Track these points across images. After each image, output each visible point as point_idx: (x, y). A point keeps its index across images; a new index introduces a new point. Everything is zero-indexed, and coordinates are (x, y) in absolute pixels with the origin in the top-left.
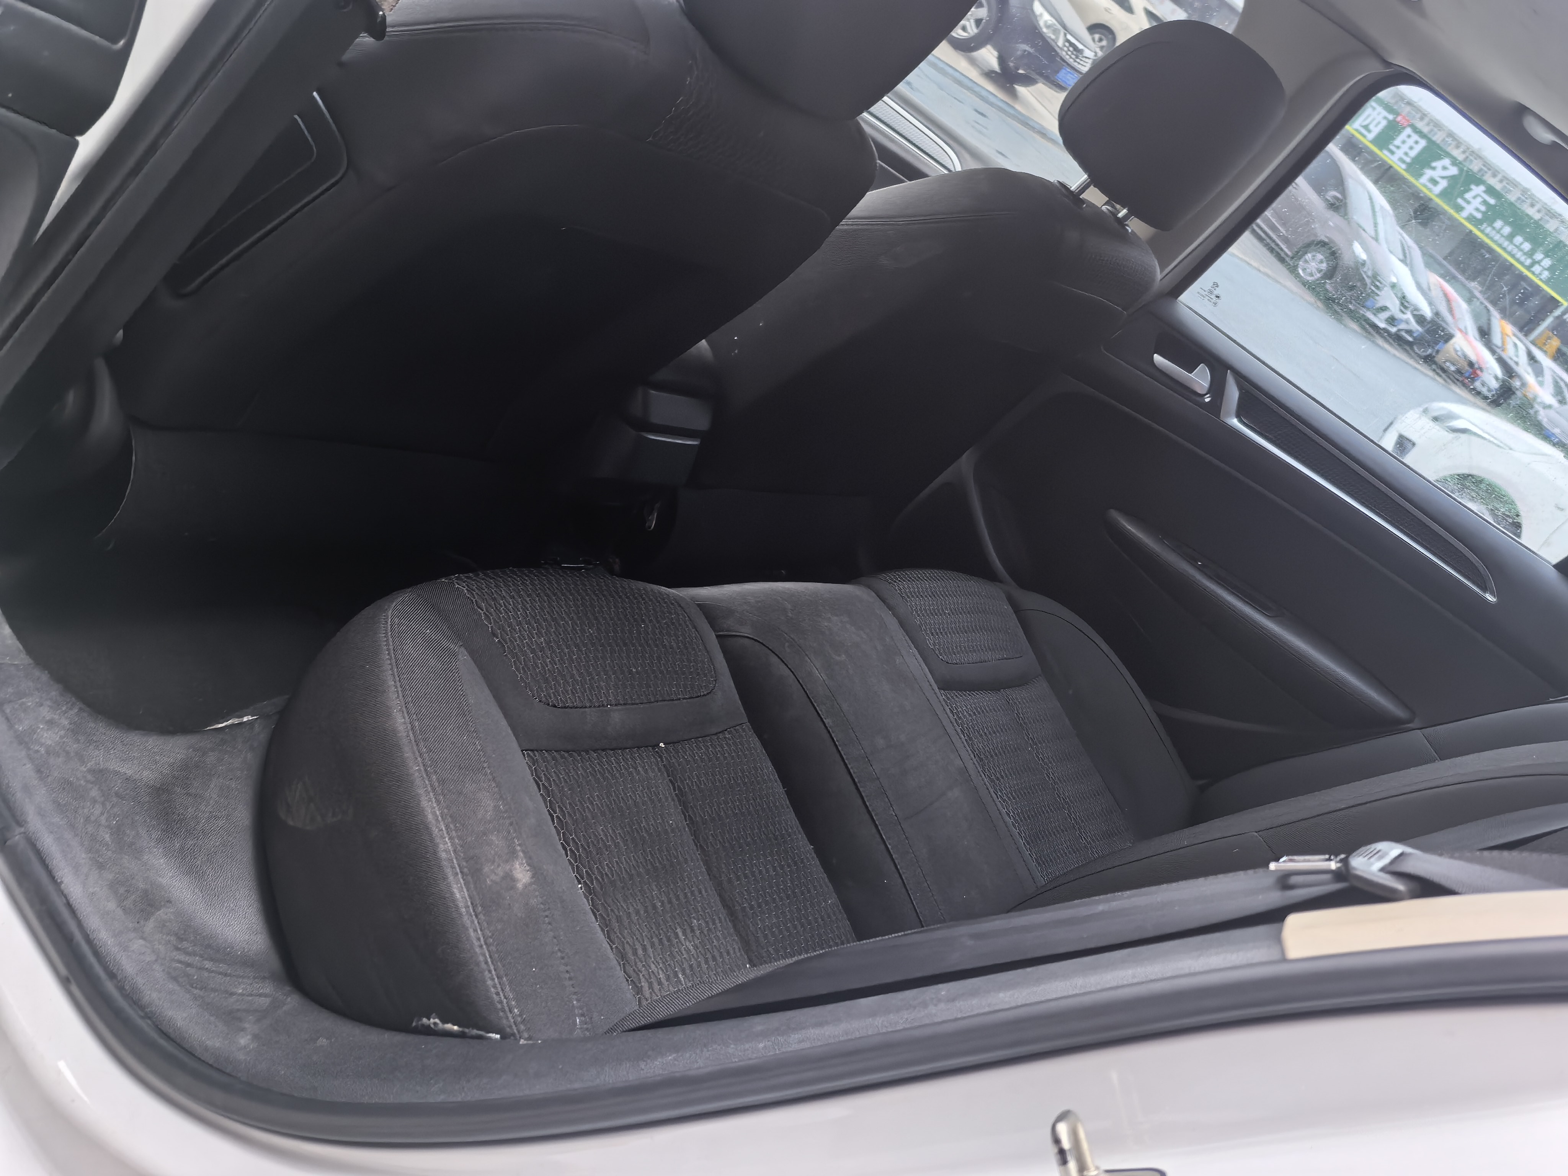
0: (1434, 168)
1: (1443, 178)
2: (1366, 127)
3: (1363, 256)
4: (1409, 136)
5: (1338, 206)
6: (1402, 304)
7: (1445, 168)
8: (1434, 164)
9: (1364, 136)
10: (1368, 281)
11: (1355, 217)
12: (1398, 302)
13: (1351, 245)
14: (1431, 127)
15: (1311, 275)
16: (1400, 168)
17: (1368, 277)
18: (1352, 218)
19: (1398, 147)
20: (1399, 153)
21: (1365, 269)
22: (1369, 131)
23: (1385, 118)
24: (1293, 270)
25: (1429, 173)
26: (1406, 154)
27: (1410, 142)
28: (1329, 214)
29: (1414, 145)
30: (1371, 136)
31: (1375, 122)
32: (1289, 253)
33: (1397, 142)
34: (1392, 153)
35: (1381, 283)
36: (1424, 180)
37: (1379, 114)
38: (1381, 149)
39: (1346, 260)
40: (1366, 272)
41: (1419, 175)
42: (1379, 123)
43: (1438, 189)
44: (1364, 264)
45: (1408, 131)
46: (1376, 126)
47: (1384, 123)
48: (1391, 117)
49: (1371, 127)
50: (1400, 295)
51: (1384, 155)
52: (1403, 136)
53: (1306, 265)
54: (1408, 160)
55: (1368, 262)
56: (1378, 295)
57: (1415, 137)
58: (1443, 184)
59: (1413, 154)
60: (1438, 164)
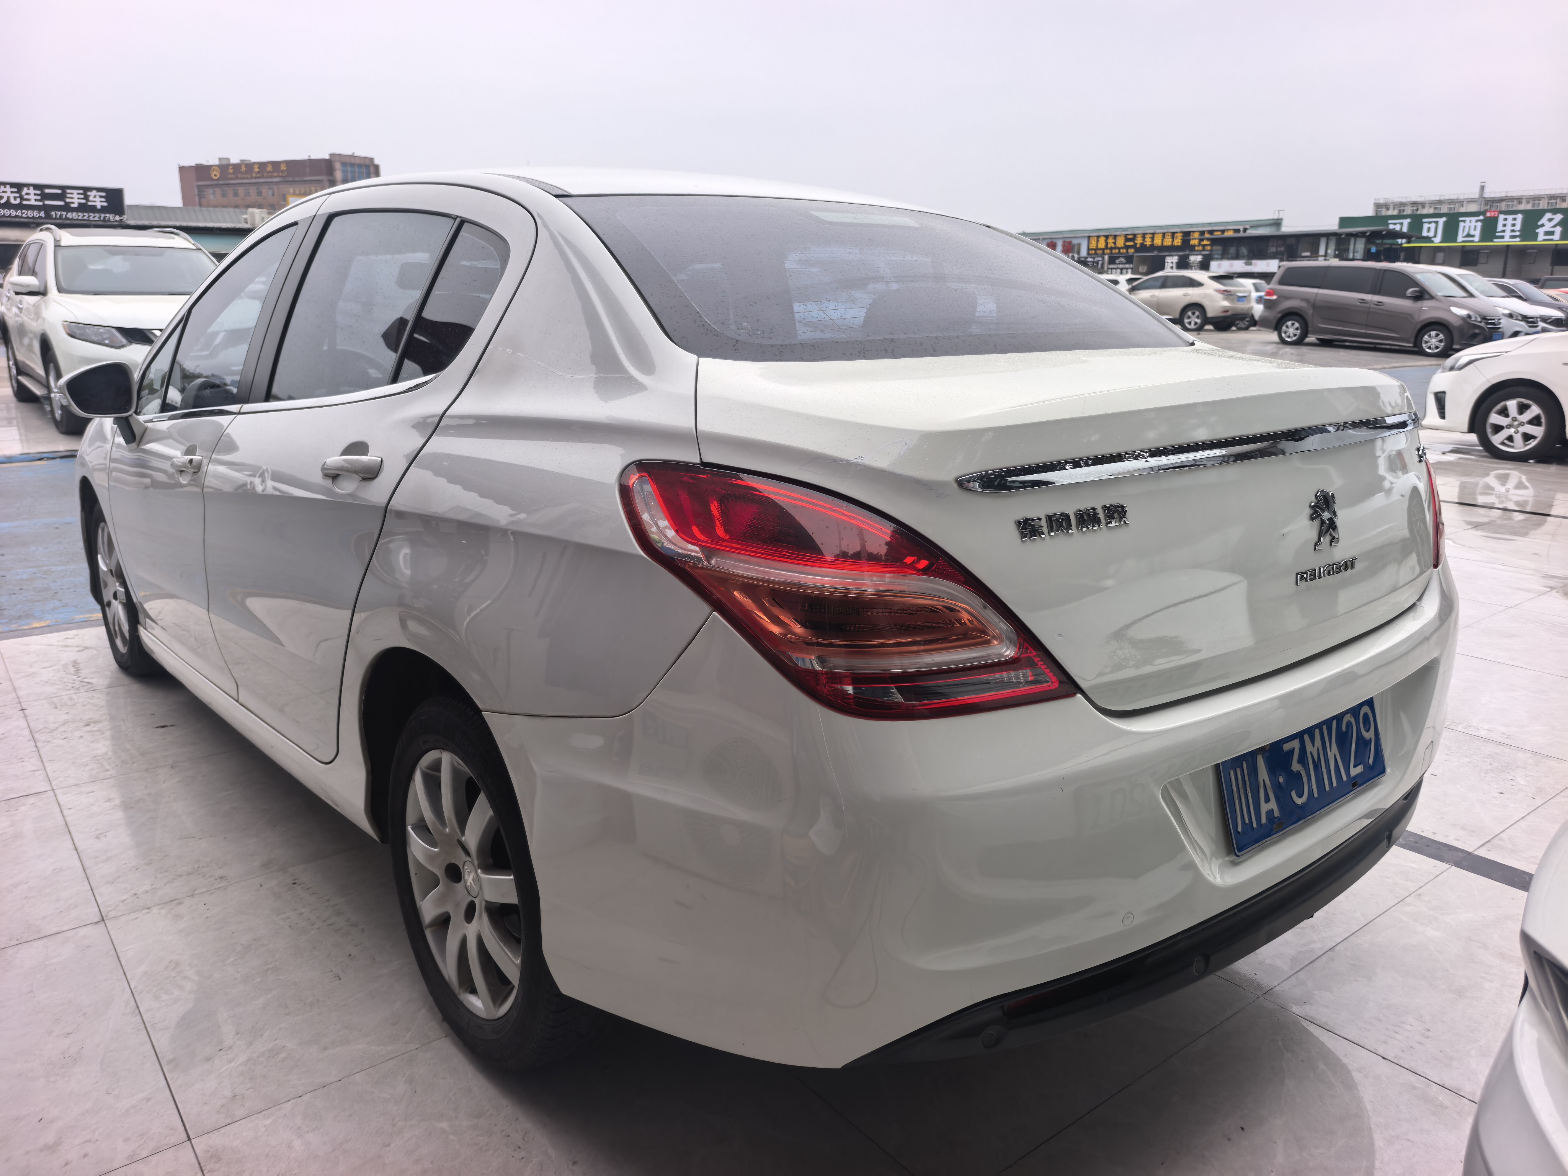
0: (1543, 225)
1: (1555, 226)
2: (1469, 235)
3: (1463, 312)
4: (1505, 219)
5: (1422, 294)
6: (1528, 322)
7: (1550, 220)
8: (1540, 223)
9: (1472, 241)
10: (1483, 324)
11: (1439, 294)
12: (1523, 323)
13: (1450, 311)
14: (1531, 202)
15: (1437, 348)
16: (1517, 242)
17: (1481, 322)
18: (1437, 295)
19: (1504, 231)
20: (1507, 234)
21: (1473, 319)
22: (1473, 236)
23: (1477, 221)
24: (1421, 353)
25: (1541, 231)
26: (1513, 231)
27: (1510, 221)
28: (1419, 304)
29: (1514, 222)
30: (1477, 239)
31: (1472, 228)
32: (1411, 345)
33: (1500, 228)
34: (1502, 237)
35: (1494, 319)
36: (1541, 237)
37: (1470, 221)
38: (1492, 241)
39: (1456, 323)
40: (1476, 319)
41: (1535, 237)
42: (1475, 227)
43: (1557, 236)
44: (1469, 316)
45: (1502, 217)
46: (1475, 229)
47: (1479, 224)
48: (1481, 218)
49: (1472, 233)
50: (1520, 318)
51: (1497, 242)
52: (1501, 222)
53: (1429, 344)
54: (1518, 233)
55: (1471, 313)
56: (1499, 328)
57: (1510, 217)
58: (1558, 230)
59: (1518, 227)
60: (1544, 220)
